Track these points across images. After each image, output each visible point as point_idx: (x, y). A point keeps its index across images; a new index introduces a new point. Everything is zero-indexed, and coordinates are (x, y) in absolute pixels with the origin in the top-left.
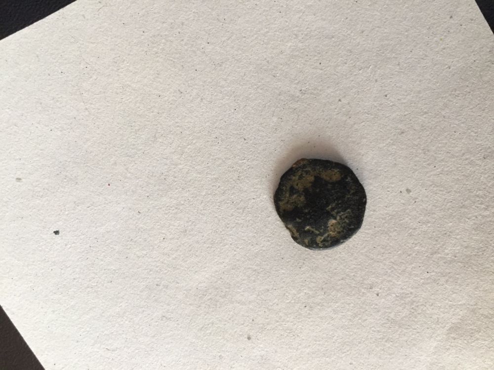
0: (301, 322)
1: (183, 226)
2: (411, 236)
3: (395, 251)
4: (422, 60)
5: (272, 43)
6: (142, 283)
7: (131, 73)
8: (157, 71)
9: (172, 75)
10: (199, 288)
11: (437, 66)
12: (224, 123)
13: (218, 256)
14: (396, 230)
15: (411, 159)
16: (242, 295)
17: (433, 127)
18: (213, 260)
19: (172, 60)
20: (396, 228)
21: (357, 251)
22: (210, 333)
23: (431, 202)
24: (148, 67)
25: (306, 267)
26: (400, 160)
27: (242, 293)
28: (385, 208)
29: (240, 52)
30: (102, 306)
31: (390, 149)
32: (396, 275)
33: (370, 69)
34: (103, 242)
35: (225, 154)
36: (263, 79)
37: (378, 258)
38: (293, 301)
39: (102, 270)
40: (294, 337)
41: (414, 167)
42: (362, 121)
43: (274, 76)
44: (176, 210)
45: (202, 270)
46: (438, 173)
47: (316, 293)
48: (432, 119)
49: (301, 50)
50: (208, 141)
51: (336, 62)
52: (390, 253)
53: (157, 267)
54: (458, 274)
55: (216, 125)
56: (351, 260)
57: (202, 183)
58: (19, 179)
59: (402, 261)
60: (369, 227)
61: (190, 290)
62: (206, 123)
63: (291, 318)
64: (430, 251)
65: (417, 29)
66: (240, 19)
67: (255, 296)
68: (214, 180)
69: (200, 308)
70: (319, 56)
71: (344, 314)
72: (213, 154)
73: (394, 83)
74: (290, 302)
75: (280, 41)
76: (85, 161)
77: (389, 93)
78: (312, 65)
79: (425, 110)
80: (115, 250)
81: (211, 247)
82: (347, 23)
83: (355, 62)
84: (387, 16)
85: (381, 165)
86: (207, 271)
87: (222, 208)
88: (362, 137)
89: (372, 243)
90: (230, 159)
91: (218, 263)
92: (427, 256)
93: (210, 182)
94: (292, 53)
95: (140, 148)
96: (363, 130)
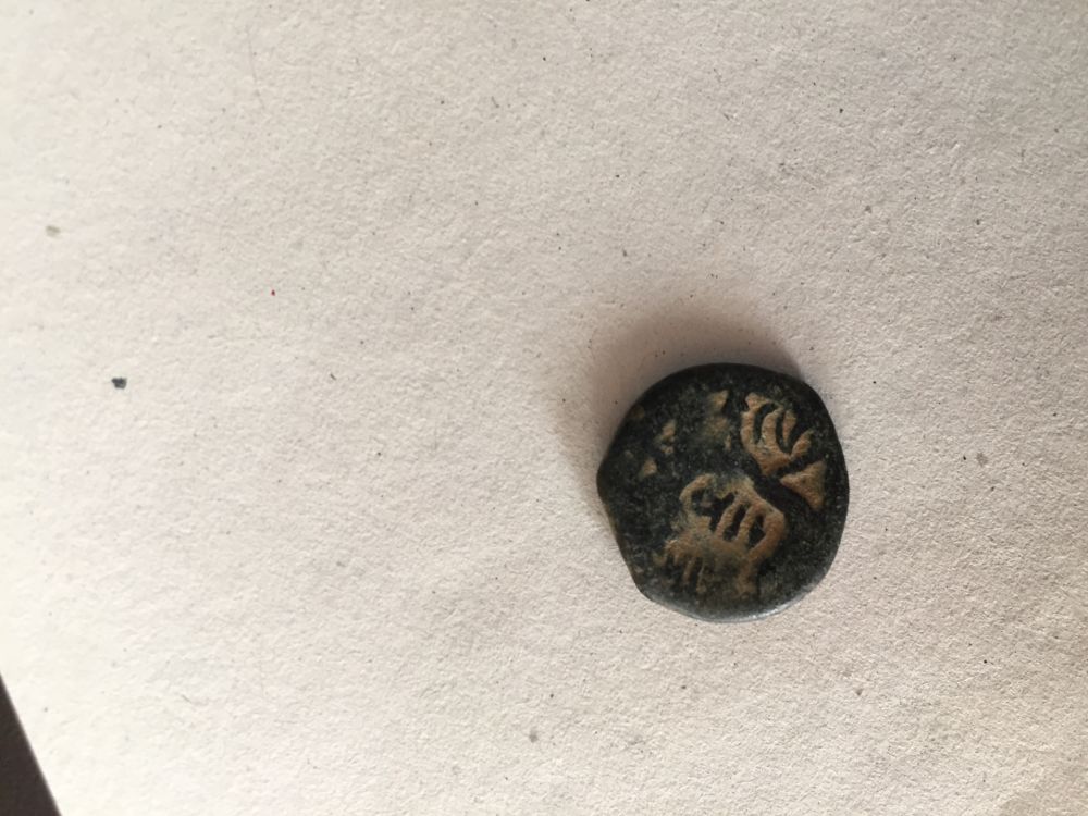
0: (665, 722)
1: (431, 432)
2: (965, 567)
3: (922, 595)
4: (1076, 157)
5: (738, 34)
6: (304, 552)
7: (386, 31)
8: (451, 40)
9: (485, 58)
10: (438, 593)
12: (584, 202)
13: (501, 524)
14: (934, 546)
15: (1005, 385)
16: (539, 630)
17: (1071, 320)
18: (488, 531)
19: (490, 21)
20: (934, 542)
22: (444, 708)
23: (1029, 496)
24: (429, 25)
26: (978, 381)
27: (540, 625)
28: (919, 488)
29: (658, 39)
30: (194, 588)
31: (960, 349)
32: (912, 654)
33: (953, 150)
34: (229, 430)
35: (570, 280)
36: (697, 116)
37: (879, 604)
38: (657, 669)
39: (212, 499)
40: (641, 756)
41: (1007, 406)
42: (909, 270)
43: (727, 117)
44: (424, 391)
45: (456, 549)
46: (1058, 431)
47: (716, 659)
48: (1072, 299)
49: (804, 68)
50: (535, 239)
51: (877, 115)
52: (908, 598)
53: (347, 520)
54: (1052, 679)
55: (562, 204)
57: (499, 337)
58: (53, 230)
59: (934, 624)
60: (872, 528)
61: (417, 592)
62: (540, 193)
63: (644, 709)
64: (1001, 611)
65: (1080, 81)
67: (569, 638)
68: (532, 337)
69: (430, 641)
70: (843, 91)
71: (771, 723)
72: (541, 272)
73: (1004, 197)
74: (649, 670)
75: (759, 36)
76: (226, 221)
77: (988, 217)
78: (821, 110)
79: (1060, 276)
80: (255, 456)
81: (489, 498)
82: (923, 29)
83: (922, 124)
84: (1017, 35)
85: (933, 384)
86: (468, 555)
87: (535, 410)
88: (901, 308)
89: (871, 565)
90: (579, 293)
91: (497, 539)
92: (991, 623)
93: (519, 340)
94: (778, 72)
95: (369, 219)
96: (908, 292)
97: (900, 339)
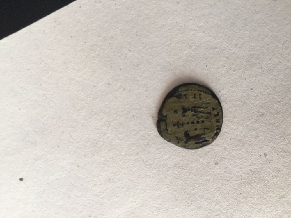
1: (108, 176)
2: (266, 186)
3: (255, 196)
4: (277, 65)
5: (174, 51)
7: (76, 71)
8: (94, 69)
9: (104, 73)
11: (288, 70)
12: (139, 106)
13: (132, 197)
14: (256, 182)
15: (268, 133)
17: (284, 112)
18: (129, 200)
19: (104, 62)
20: (256, 180)
21: (229, 196)
23: (281, 163)
24: (87, 67)
25: (193, 206)
26: (261, 133)
28: (249, 166)
29: (152, 57)
31: (253, 126)
32: (255, 212)
33: (241, 71)
34: (53, 186)
35: (139, 127)
37: (243, 200)
39: (52, 205)
41: (270, 139)
42: (234, 106)
44: (104, 165)
45: (121, 206)
46: (286, 143)
48: (283, 106)
49: (194, 56)
50: (127, 118)
51: (217, 65)
52: (251, 197)
53: (90, 204)
55: (133, 107)
56: (224, 202)
57: (122, 146)
59: (260, 203)
60: (237, 179)
62: (126, 105)
64: (278, 196)
65: (275, 44)
66: (152, 35)
68: (131, 145)
70: (206, 61)
72: (130, 127)
73: (258, 81)
75: (180, 50)
76: (42, 130)
77: (254, 87)
78: (201, 67)
79: (279, 100)
80: (61, 191)
81: (128, 191)
82: (226, 39)
83: (230, 65)
84: (254, 35)
85: (247, 137)
86: (124, 207)
87: (136, 165)
88: (234, 117)
89: (239, 190)
90: (142, 131)
91: (132, 202)
92: (276, 200)
93: (128, 146)
94: (187, 59)
95: (81, 121)
96: (235, 112)
97: (235, 126)
